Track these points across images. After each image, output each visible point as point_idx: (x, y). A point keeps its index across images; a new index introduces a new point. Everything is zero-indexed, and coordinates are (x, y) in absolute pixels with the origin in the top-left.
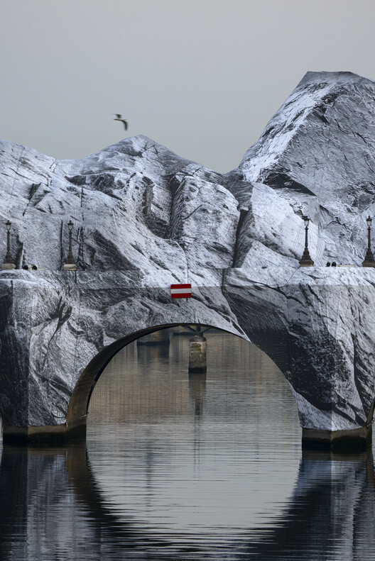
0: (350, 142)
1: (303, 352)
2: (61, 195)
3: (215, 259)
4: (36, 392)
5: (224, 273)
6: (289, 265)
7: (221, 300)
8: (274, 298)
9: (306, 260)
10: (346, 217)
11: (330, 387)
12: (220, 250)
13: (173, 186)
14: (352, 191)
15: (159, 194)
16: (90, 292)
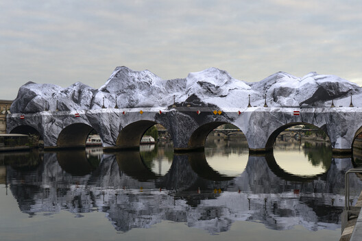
0: (120, 81)
1: (100, 129)
2: (58, 94)
3: (86, 108)
4: (47, 139)
5: (87, 111)
6: (100, 108)
7: (85, 117)
8: (95, 116)
9: (103, 107)
12: (88, 106)
13: (80, 92)
14: (118, 92)
15: (76, 94)
16: (60, 116)
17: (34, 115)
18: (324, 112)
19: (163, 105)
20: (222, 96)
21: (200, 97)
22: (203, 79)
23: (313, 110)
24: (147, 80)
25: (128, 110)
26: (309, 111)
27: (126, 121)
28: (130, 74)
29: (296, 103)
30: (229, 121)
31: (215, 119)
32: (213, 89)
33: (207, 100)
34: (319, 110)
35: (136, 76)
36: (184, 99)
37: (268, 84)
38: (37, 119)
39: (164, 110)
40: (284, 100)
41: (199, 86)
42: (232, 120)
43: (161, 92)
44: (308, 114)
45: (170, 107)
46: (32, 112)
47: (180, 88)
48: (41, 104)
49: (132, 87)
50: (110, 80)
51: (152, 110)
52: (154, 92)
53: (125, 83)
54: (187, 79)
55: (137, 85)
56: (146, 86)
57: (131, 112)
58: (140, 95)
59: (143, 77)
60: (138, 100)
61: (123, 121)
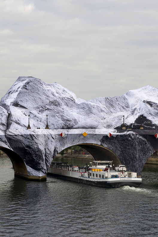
0: (35, 94)
1: (30, 154)
5: (5, 131)
6: (25, 129)
7: (4, 139)
8: (21, 138)
9: (29, 127)
10: (38, 115)
11: (40, 164)
12: (3, 124)
14: (38, 108)
19: (109, 126)
21: (150, 118)
22: (146, 98)
24: (68, 95)
25: (65, 132)
27: (63, 145)
35: (53, 90)
36: (131, 120)
39: (112, 131)
43: (102, 111)
45: (119, 129)
47: (123, 108)
49: (55, 103)
50: (17, 93)
51: (97, 132)
52: (94, 111)
53: (44, 97)
54: (127, 97)
55: (61, 102)
56: (71, 103)
57: (69, 133)
58: (73, 114)
59: (60, 91)
60: (75, 120)
61: (58, 145)
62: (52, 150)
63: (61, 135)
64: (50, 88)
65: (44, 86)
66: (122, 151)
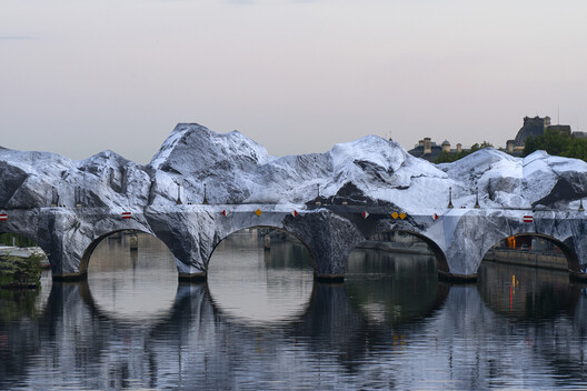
0: (196, 152)
1: (178, 241)
2: (75, 175)
3: (141, 202)
4: (66, 259)
5: (145, 208)
6: (172, 204)
7: (143, 219)
8: (166, 218)
9: (179, 202)
10: (195, 184)
11: (190, 255)
12: (143, 198)
13: (123, 171)
14: (198, 173)
15: (117, 175)
16: (88, 216)
17: (29, 213)
18: (570, 218)
19: (297, 200)
20: (400, 188)
21: (360, 186)
22: (362, 156)
23: (553, 215)
24: (247, 152)
25: (230, 208)
26: (546, 215)
27: (227, 228)
28: (213, 141)
29: (526, 203)
30: (416, 229)
31: (392, 226)
32: (383, 174)
33: (376, 193)
34: (562, 215)
35: (225, 144)
36: (333, 190)
37: (477, 170)
38: (35, 221)
39: (299, 208)
40: (506, 197)
41: (360, 170)
42: (422, 227)
43: (289, 177)
44: (545, 221)
45: (311, 205)
46: (24, 208)
47: (323, 172)
48: (41, 192)
49: (225, 165)
50: (171, 149)
51: (278, 208)
52: (277, 177)
53: (208, 156)
54: (332, 155)
55: (233, 162)
56: (250, 164)
57: (236, 211)
58: (246, 181)
59: (237, 146)
60: (247, 191)
61: (221, 228)
62: (212, 235)
63: (224, 213)
64: (221, 142)
65: (212, 138)
66: (314, 238)
